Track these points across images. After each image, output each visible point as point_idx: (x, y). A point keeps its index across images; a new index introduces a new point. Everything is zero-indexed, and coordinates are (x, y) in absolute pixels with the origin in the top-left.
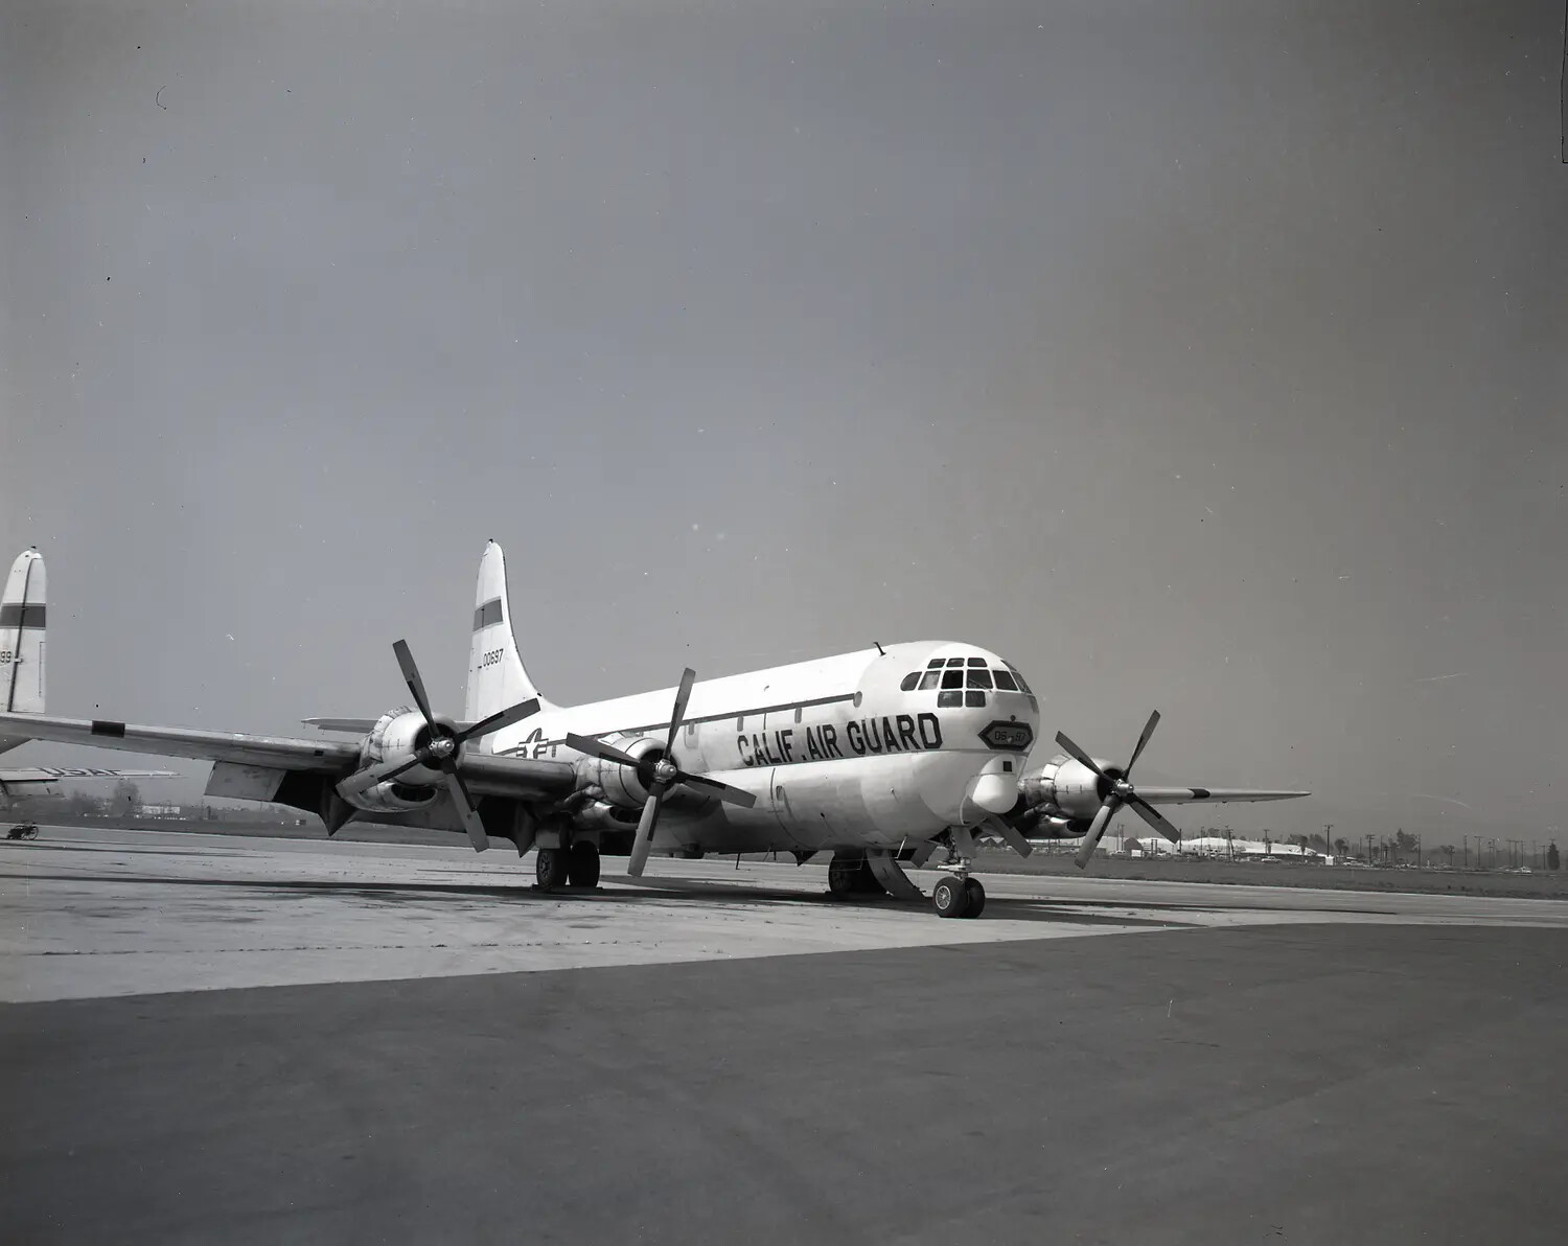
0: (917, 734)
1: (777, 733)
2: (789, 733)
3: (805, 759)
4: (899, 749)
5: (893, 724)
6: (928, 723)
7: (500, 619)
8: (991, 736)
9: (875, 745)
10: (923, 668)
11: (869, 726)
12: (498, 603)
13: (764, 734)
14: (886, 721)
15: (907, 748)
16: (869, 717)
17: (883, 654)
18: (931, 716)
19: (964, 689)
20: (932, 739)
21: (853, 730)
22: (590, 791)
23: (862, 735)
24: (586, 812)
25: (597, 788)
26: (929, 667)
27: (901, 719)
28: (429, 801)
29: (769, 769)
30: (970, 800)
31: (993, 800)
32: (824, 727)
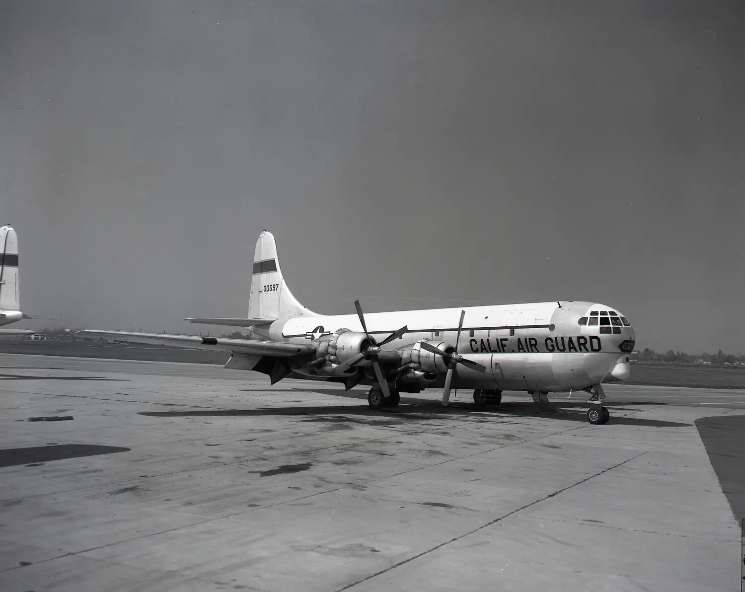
0: (588, 345)
1: (497, 339)
2: (506, 340)
3: (513, 352)
4: (576, 351)
5: (575, 340)
6: (595, 341)
7: (275, 269)
8: (623, 347)
9: (562, 348)
10: (588, 315)
11: (559, 340)
12: (274, 261)
13: (488, 340)
14: (570, 338)
15: (581, 350)
16: (560, 336)
17: (560, 307)
18: (596, 338)
19: (611, 326)
20: (596, 347)
21: (549, 341)
22: (412, 365)
23: (554, 343)
24: (409, 375)
25: (416, 364)
26: (591, 315)
27: (579, 338)
29: (489, 355)
30: (610, 374)
31: (623, 375)
32: (529, 338)
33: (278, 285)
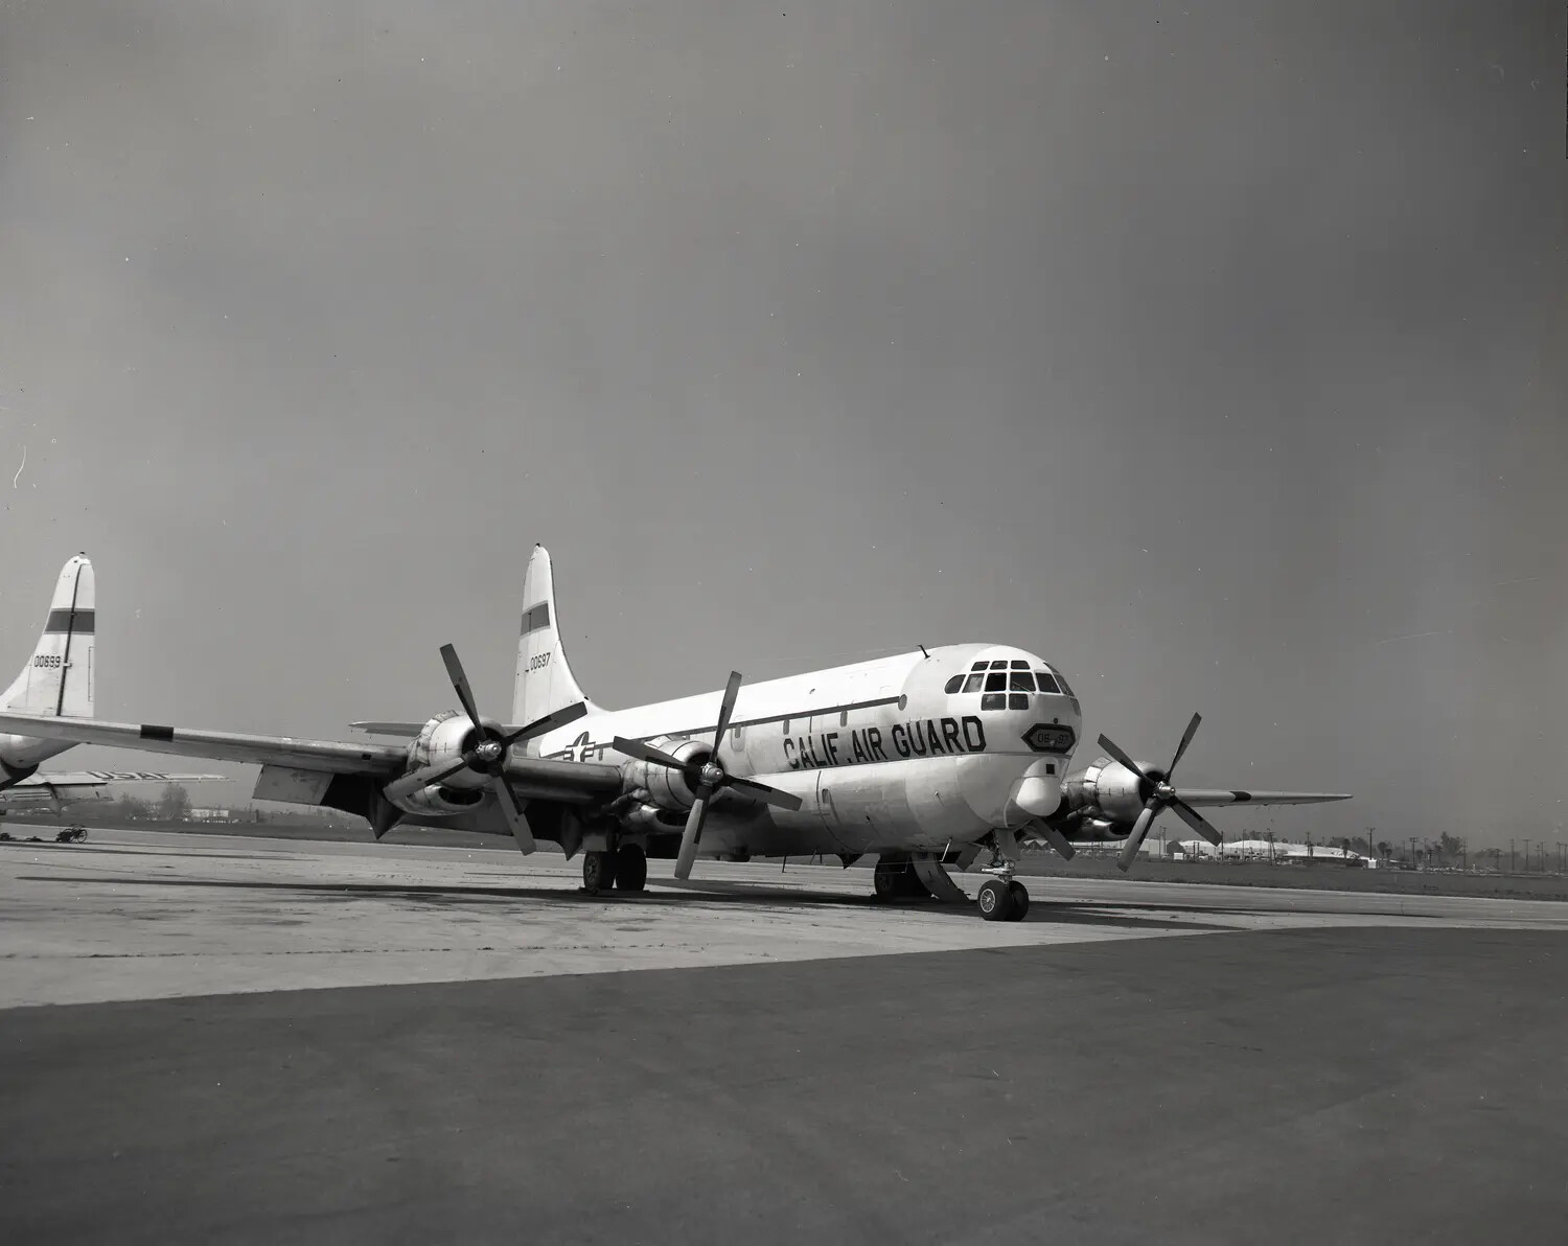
0: (961, 737)
1: (823, 736)
2: (835, 736)
3: (850, 762)
4: (944, 752)
5: (937, 727)
6: (972, 726)
7: (547, 623)
8: (1034, 738)
9: (919, 748)
10: (967, 671)
11: (914, 729)
12: (545, 607)
13: (810, 738)
14: (930, 724)
15: (951, 751)
16: (914, 720)
17: (927, 656)
18: (974, 719)
19: (1007, 692)
20: (976, 742)
21: (898, 733)
22: (636, 794)
23: (906, 737)
24: (633, 815)
25: (644, 792)
26: (973, 670)
27: (945, 721)
28: (475, 805)
29: (816, 772)
30: (1013, 803)
31: (1038, 803)
32: (869, 730)
33: (549, 654)
